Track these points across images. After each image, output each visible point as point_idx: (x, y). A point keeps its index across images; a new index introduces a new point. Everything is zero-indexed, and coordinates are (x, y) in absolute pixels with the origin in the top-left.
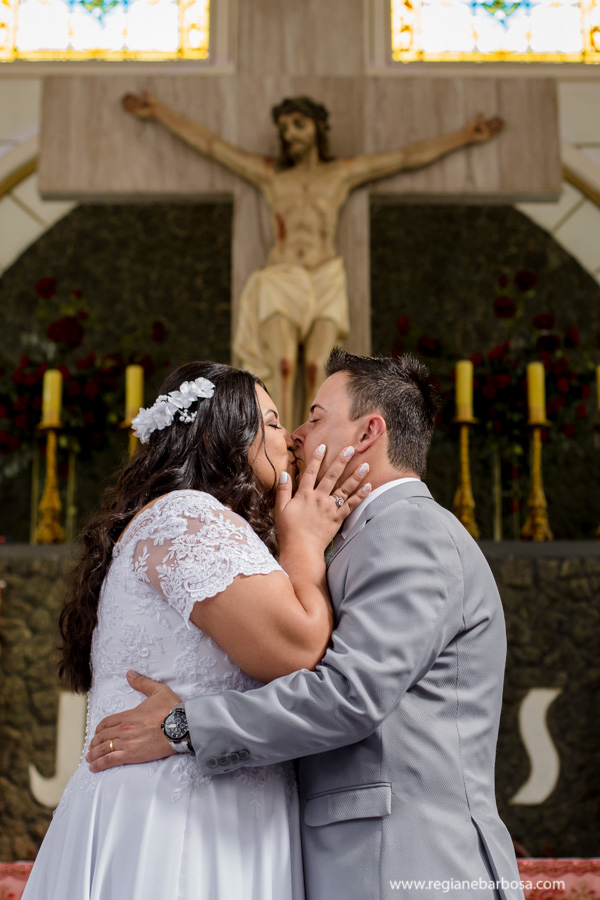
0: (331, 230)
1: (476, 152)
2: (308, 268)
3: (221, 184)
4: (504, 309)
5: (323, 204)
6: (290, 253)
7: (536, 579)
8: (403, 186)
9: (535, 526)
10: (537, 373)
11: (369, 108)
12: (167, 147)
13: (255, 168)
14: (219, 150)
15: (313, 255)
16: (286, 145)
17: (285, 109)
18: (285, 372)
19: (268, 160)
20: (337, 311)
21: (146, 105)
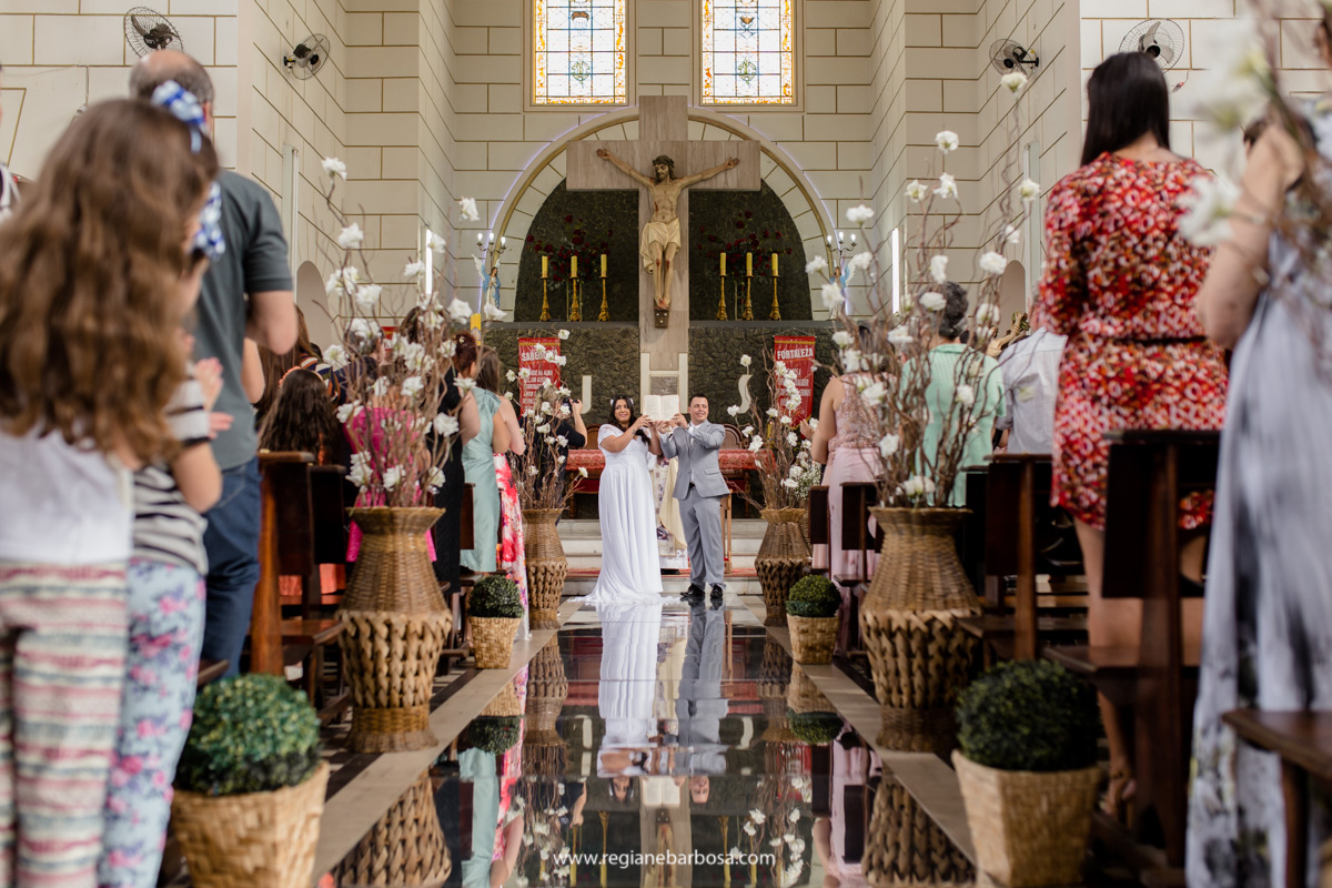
0: (674, 208)
1: (728, 172)
2: (666, 223)
3: (634, 186)
4: (740, 225)
5: (671, 198)
6: (660, 217)
7: (746, 336)
8: (701, 186)
9: (747, 314)
10: (750, 255)
11: (689, 154)
12: (614, 170)
13: (647, 181)
14: (633, 173)
15: (668, 218)
16: (658, 174)
17: (657, 161)
18: (658, 264)
19: (652, 179)
20: (677, 240)
21: (606, 155)
